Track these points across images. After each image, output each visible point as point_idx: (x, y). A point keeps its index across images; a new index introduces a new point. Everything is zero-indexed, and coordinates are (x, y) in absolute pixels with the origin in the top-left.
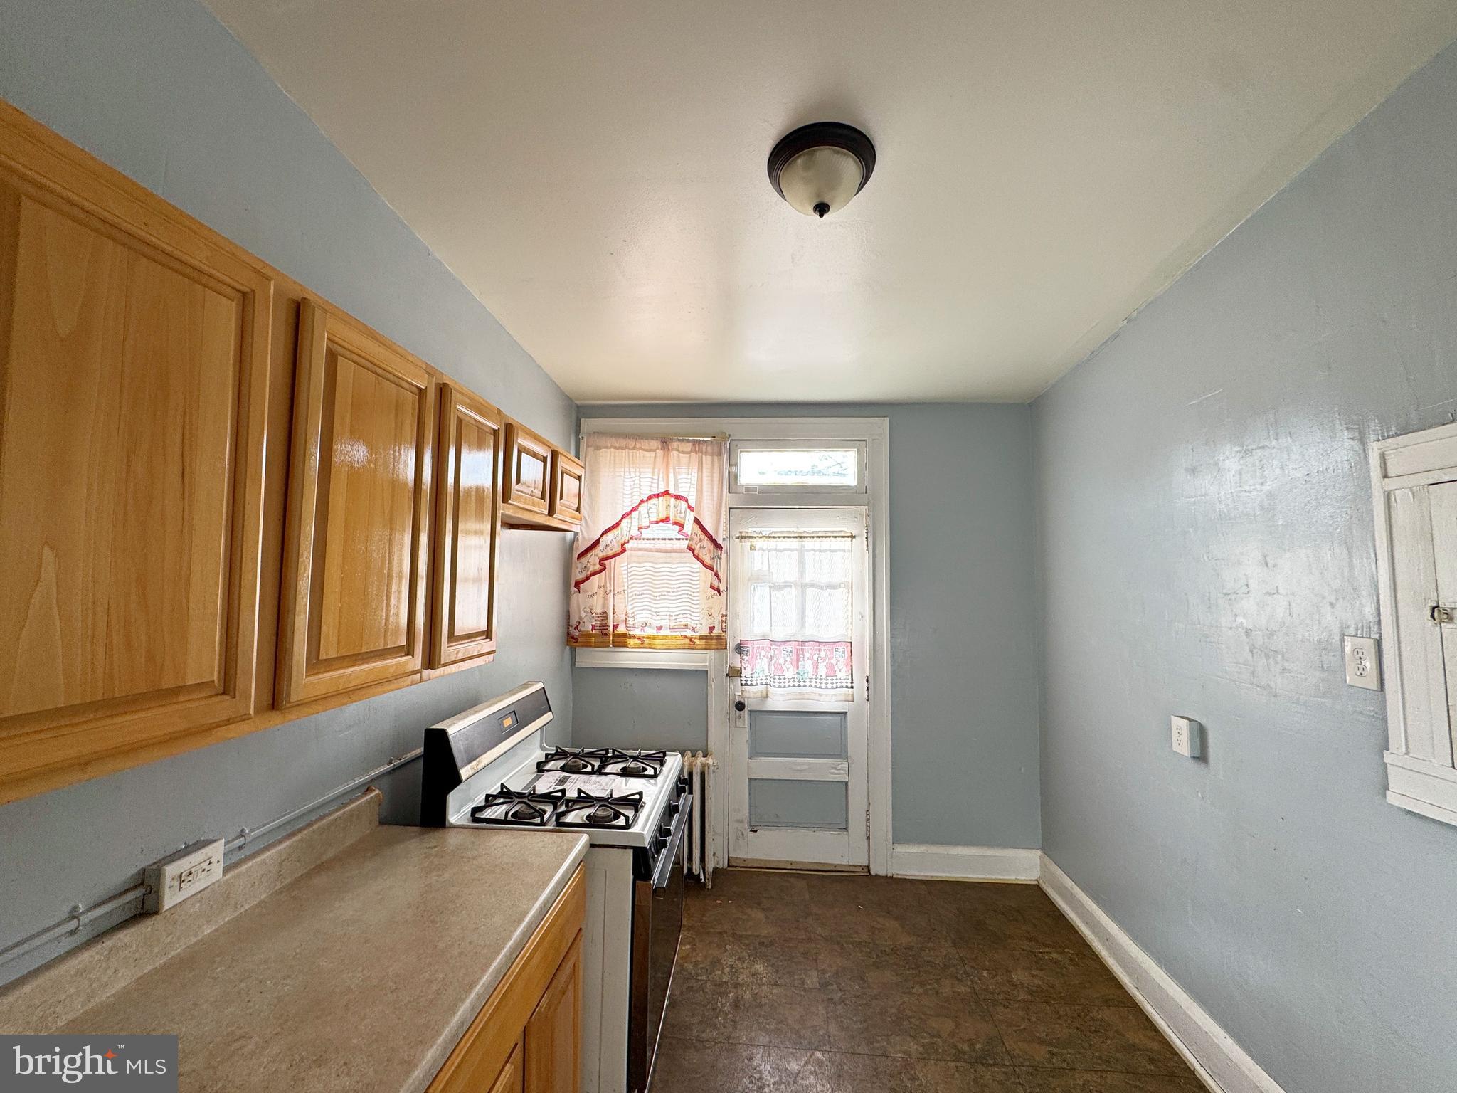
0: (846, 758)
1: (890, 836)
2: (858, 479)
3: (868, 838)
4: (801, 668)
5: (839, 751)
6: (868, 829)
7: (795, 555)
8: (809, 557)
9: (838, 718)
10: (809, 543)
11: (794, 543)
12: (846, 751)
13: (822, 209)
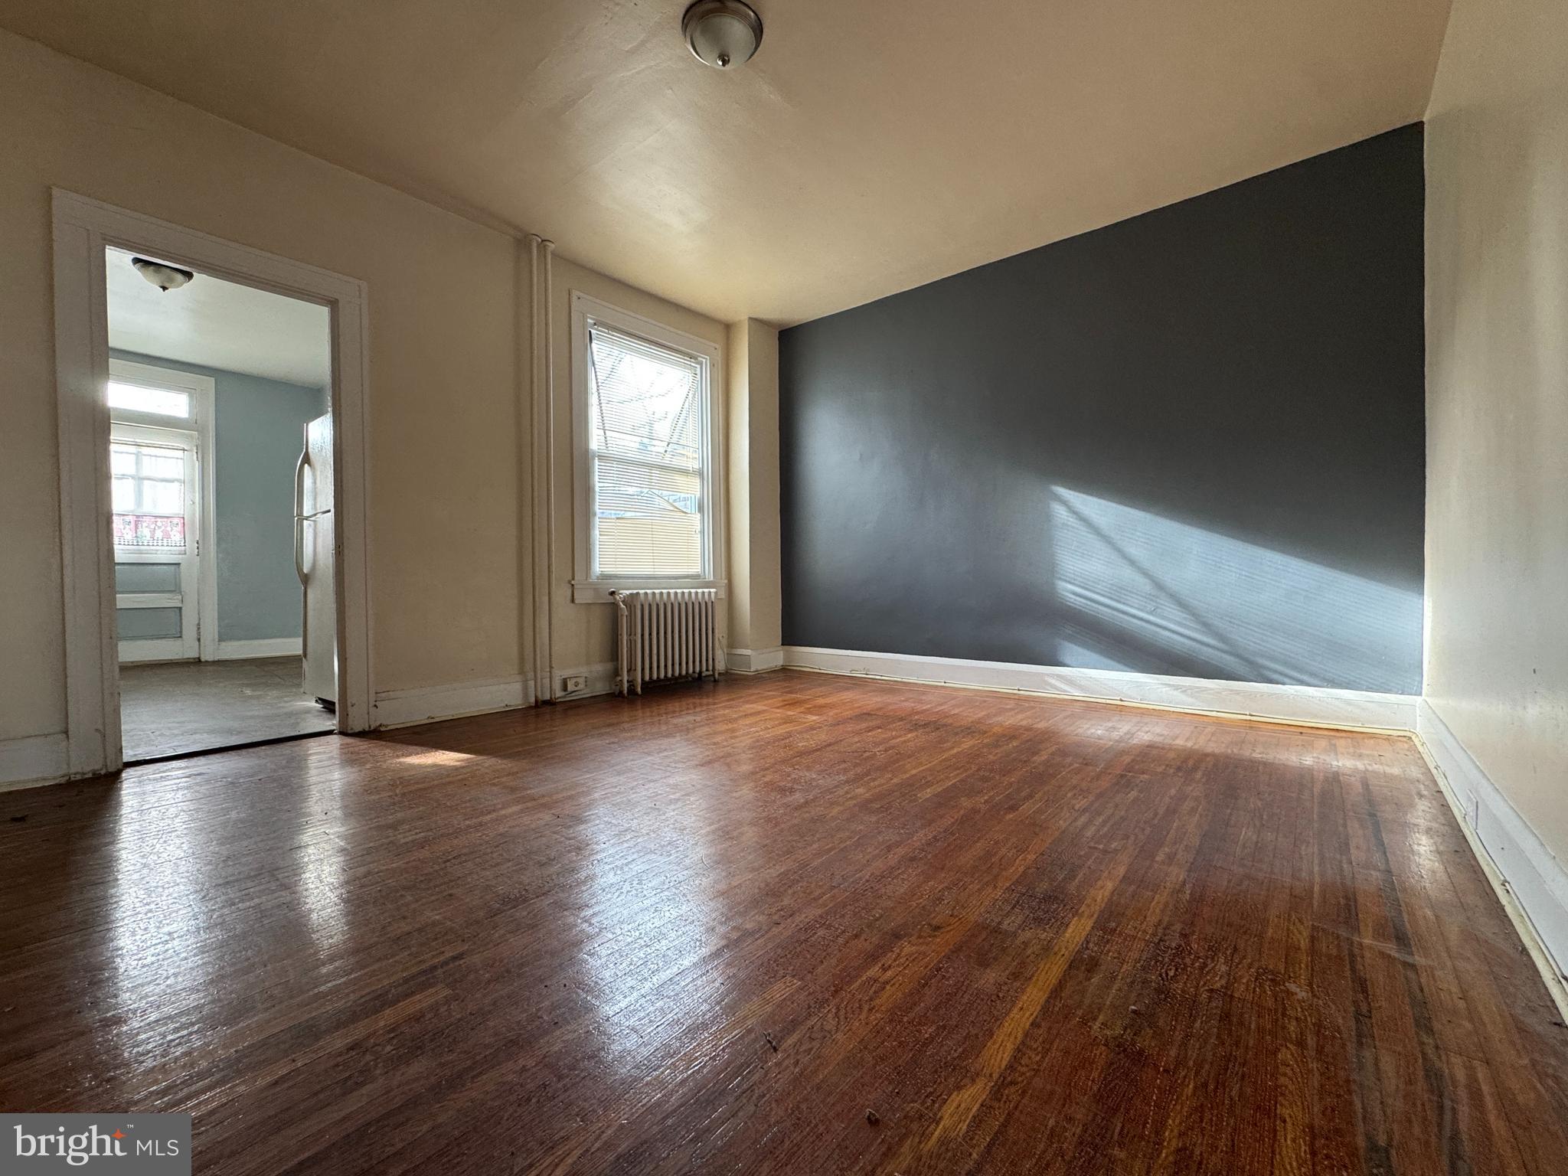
0: (180, 592)
1: (217, 636)
2: (189, 413)
3: (199, 640)
4: (139, 533)
5: (176, 589)
6: (199, 634)
7: (133, 457)
8: (145, 459)
9: (173, 568)
10: (145, 450)
11: (133, 449)
12: (180, 588)
13: (164, 288)
